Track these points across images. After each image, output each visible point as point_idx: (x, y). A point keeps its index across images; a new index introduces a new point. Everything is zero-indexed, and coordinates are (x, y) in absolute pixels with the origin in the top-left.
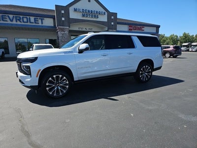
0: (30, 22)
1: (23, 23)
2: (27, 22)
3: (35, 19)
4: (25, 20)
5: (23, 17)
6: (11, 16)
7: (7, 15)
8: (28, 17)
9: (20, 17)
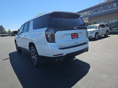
0: (113, 8)
1: (108, 10)
2: (111, 8)
3: (117, 4)
4: (110, 7)
5: (108, 6)
6: (101, 8)
7: (99, 8)
8: (112, 4)
9: (106, 7)
